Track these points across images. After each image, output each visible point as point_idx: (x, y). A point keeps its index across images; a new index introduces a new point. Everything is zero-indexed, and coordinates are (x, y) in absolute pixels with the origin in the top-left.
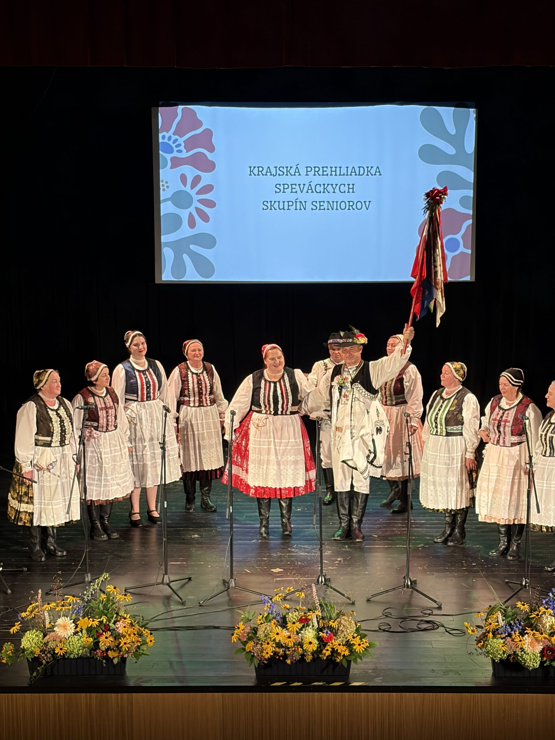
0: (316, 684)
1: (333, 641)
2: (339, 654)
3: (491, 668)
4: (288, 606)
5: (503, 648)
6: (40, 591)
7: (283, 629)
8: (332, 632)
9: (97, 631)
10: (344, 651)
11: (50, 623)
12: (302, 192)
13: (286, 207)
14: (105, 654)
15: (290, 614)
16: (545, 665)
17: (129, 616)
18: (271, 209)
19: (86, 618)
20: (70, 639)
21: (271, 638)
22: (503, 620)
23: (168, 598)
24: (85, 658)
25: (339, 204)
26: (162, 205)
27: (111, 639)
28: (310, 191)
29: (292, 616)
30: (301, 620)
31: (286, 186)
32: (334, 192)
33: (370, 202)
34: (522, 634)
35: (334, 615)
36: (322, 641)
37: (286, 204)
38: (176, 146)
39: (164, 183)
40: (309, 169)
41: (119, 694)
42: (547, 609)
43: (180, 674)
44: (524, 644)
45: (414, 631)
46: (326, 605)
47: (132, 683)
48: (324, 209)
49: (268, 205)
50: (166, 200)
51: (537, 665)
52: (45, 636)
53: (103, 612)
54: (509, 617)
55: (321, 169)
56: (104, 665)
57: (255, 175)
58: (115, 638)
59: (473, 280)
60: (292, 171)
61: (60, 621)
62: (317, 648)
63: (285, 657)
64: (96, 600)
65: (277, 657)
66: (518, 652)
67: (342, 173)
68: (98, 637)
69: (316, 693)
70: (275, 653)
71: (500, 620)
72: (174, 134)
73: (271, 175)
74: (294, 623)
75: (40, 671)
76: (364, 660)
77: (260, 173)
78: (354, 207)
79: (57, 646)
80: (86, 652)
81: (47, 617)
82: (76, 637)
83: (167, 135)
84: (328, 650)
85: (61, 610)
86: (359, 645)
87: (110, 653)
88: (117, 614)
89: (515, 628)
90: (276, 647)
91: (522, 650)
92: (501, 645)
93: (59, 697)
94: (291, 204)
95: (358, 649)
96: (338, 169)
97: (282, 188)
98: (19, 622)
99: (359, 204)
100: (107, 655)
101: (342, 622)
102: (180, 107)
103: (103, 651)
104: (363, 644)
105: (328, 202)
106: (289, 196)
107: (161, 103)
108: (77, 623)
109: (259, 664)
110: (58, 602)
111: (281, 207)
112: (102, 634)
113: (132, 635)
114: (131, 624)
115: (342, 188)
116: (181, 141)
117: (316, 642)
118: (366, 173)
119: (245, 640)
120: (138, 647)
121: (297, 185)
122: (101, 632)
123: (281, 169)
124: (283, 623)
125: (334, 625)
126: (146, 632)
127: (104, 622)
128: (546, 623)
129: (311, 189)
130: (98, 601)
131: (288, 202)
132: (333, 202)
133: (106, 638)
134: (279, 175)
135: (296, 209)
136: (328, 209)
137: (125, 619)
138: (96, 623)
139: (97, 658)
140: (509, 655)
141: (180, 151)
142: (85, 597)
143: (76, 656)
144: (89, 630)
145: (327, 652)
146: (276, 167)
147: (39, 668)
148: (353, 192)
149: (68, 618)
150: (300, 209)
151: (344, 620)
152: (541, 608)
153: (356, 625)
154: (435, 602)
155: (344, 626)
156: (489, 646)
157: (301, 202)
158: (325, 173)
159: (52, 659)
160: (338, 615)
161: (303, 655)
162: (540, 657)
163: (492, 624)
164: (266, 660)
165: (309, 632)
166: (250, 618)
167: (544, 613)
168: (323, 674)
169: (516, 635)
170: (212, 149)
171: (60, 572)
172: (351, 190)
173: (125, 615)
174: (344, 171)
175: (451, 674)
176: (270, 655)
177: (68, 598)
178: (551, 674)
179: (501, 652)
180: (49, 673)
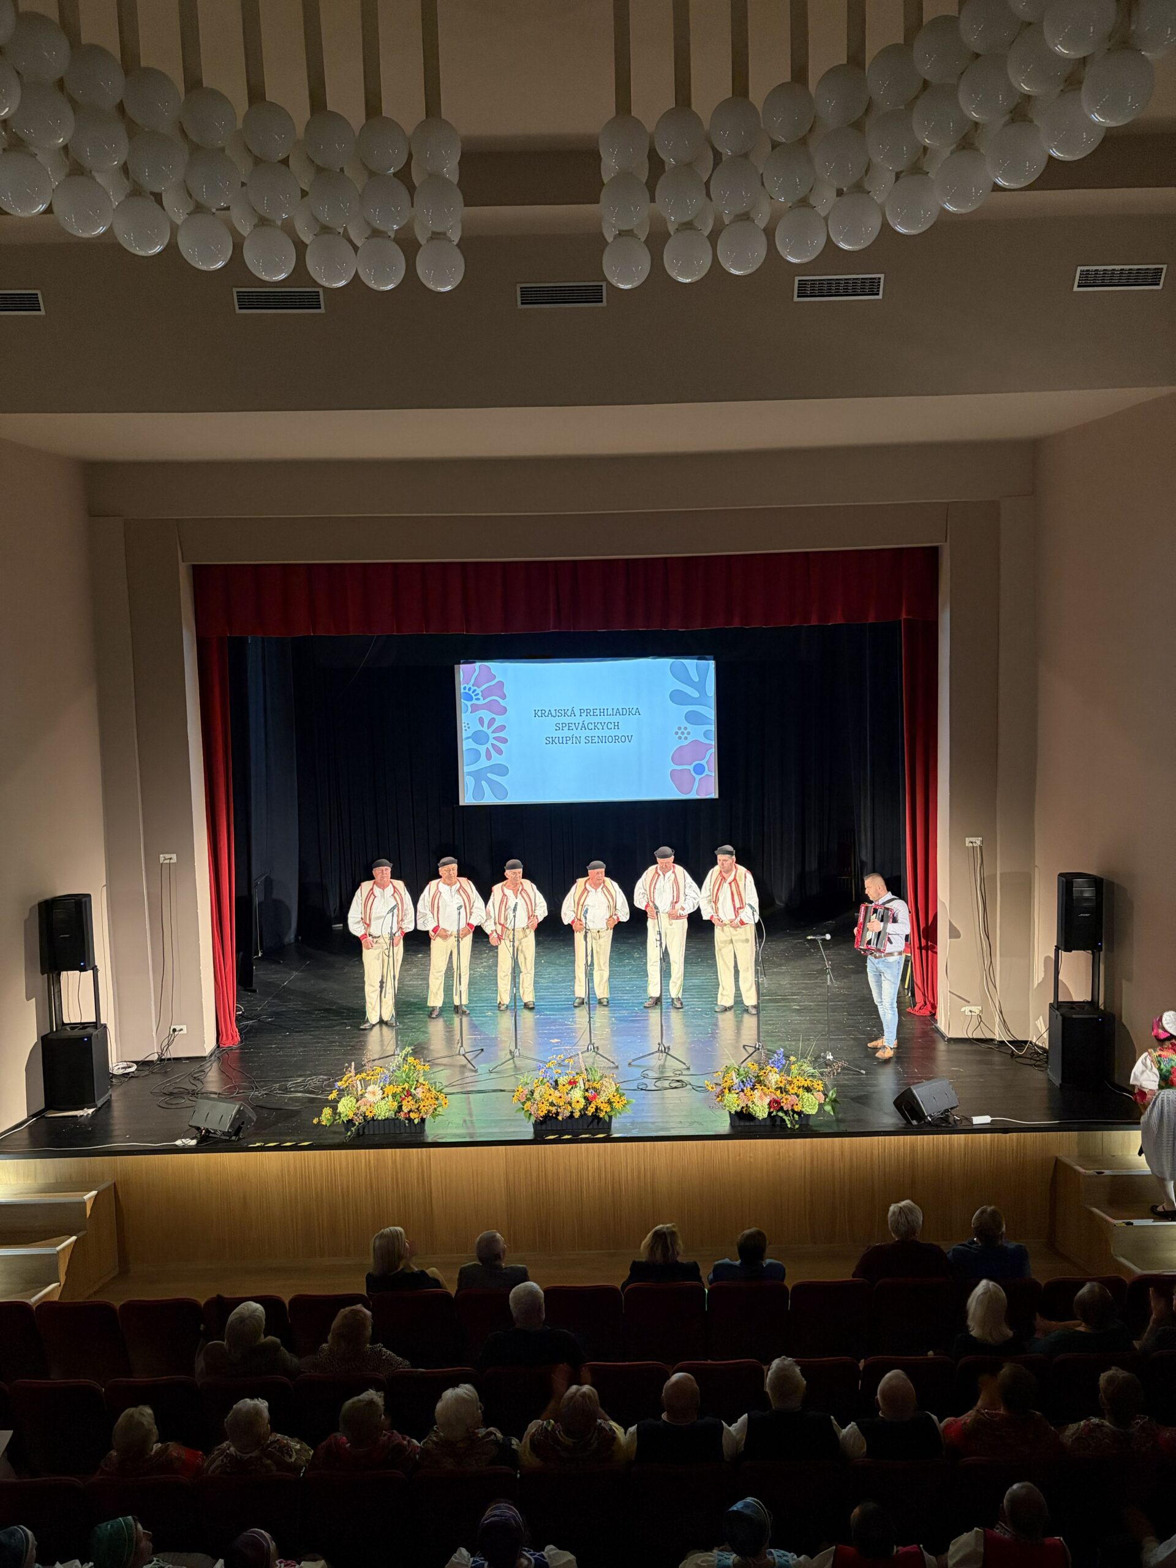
0: (583, 1136)
1: (597, 1099)
2: (602, 1110)
3: (729, 1119)
4: (560, 1071)
5: (737, 1102)
6: (353, 1063)
7: (555, 1090)
8: (596, 1092)
9: (400, 1097)
10: (606, 1108)
11: (361, 1090)
12: (577, 729)
13: (565, 742)
14: (408, 1116)
15: (561, 1078)
16: (772, 1115)
17: (427, 1082)
18: (552, 743)
19: (392, 1085)
20: (378, 1103)
21: (544, 1098)
22: (737, 1078)
23: (464, 1066)
24: (391, 1120)
25: (607, 738)
26: (464, 742)
27: (412, 1102)
28: (583, 728)
29: (561, 1081)
30: (570, 1083)
31: (564, 725)
32: (603, 729)
33: (632, 736)
34: (753, 1089)
35: (597, 1078)
36: (588, 1100)
37: (564, 739)
38: (475, 695)
39: (465, 725)
41: (420, 1149)
42: (772, 1068)
43: (471, 1131)
44: (754, 1098)
45: (666, 1089)
46: (591, 1069)
47: (430, 1140)
48: (595, 743)
49: (551, 741)
50: (467, 738)
51: (766, 1116)
52: (357, 1101)
53: (405, 1080)
54: (742, 1075)
55: (592, 711)
56: (407, 1124)
57: (539, 717)
58: (416, 1102)
59: (717, 796)
60: (569, 713)
61: (370, 1088)
62: (584, 1106)
63: (557, 1114)
64: (400, 1070)
65: (551, 1115)
66: (749, 1105)
67: (609, 714)
68: (401, 1102)
69: (583, 1144)
70: (549, 1111)
71: (734, 1078)
72: (473, 685)
73: (552, 716)
74: (564, 1085)
75: (353, 1131)
76: (622, 1115)
77: (543, 715)
78: (619, 740)
79: (367, 1109)
80: (392, 1114)
81: (359, 1086)
82: (383, 1101)
83: (467, 687)
84: (592, 1107)
85: (371, 1079)
86: (618, 1102)
87: (411, 1113)
88: (417, 1081)
89: (746, 1084)
90: (550, 1105)
91: (753, 1103)
92: (735, 1099)
93: (369, 1152)
94: (568, 739)
95: (616, 1105)
96: (605, 711)
97: (560, 726)
98: (337, 1090)
99: (623, 738)
100: (410, 1116)
101: (604, 1083)
102: (477, 663)
103: (406, 1114)
104: (621, 1101)
105: (598, 737)
106: (566, 733)
107: (462, 661)
108: (384, 1090)
109: (536, 1121)
110: (369, 1072)
111: (561, 742)
112: (404, 1099)
113: (430, 1099)
114: (429, 1089)
115: (610, 726)
116: (478, 691)
117: (583, 1102)
118: (628, 713)
119: (524, 1100)
120: (435, 1109)
122: (404, 1096)
123: (560, 711)
124: (555, 1086)
125: (598, 1086)
126: (442, 1096)
127: (407, 1089)
128: (771, 1079)
131: (566, 737)
132: (602, 737)
133: (408, 1102)
134: (558, 716)
135: (573, 743)
136: (598, 743)
137: (424, 1085)
138: (400, 1089)
139: (400, 1119)
140: (743, 1108)
142: (391, 1068)
143: (384, 1118)
144: (394, 1095)
145: (591, 1110)
146: (555, 710)
147: (352, 1129)
148: (618, 728)
149: (377, 1086)
150: (576, 743)
151: (605, 1081)
152: (768, 1067)
153: (616, 1086)
154: (685, 1064)
155: (606, 1087)
156: (725, 1100)
157: (576, 737)
158: (595, 714)
159: (363, 1121)
160: (601, 1077)
161: (572, 1113)
162: (768, 1108)
163: (728, 1081)
164: (541, 1117)
165: (577, 1093)
166: (528, 1082)
167: (771, 1071)
168: (591, 1127)
169: (747, 1090)
170: (504, 697)
172: (616, 727)
173: (424, 1083)
174: (610, 712)
175: (695, 1125)
176: (545, 1113)
177: (376, 1069)
178: (778, 1123)
179: (736, 1105)
180: (361, 1132)
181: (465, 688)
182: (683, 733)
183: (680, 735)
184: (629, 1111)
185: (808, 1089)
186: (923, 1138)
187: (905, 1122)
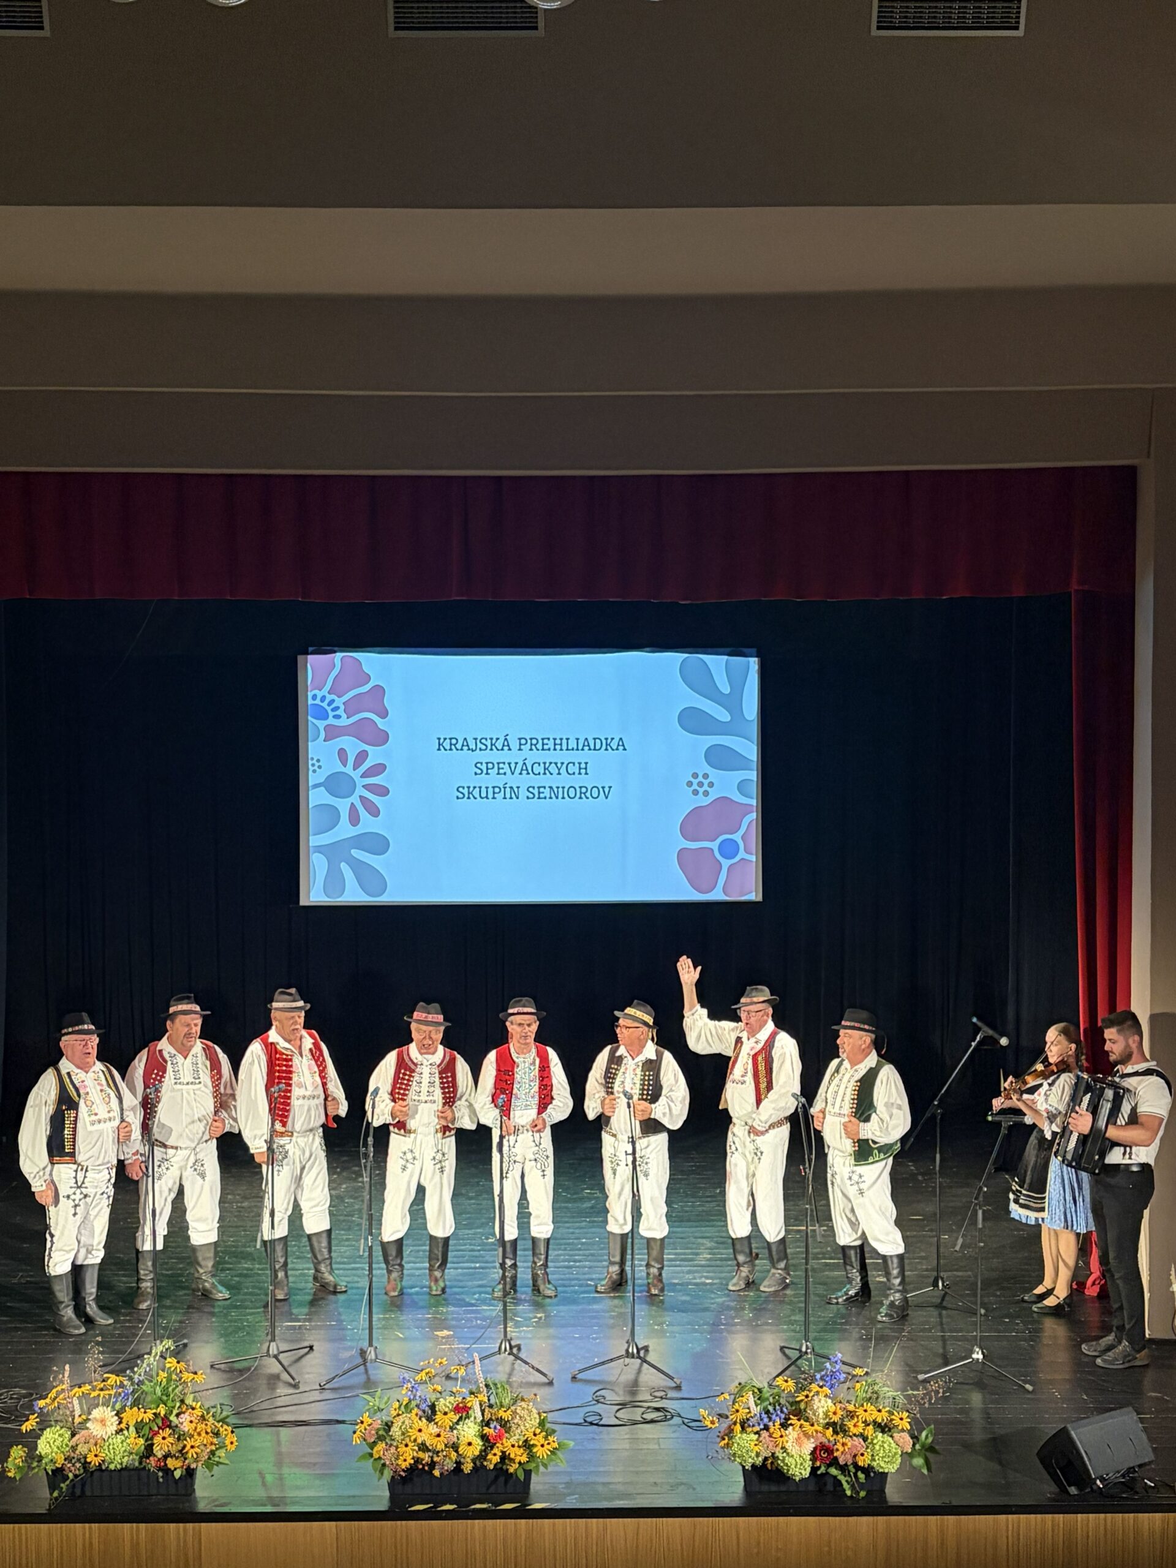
0: (478, 1506)
1: (504, 1440)
2: (513, 1460)
3: (742, 1479)
4: (439, 1388)
5: (756, 1448)
6: (67, 1367)
7: (430, 1422)
8: (503, 1426)
9: (150, 1429)
10: (519, 1455)
11: (80, 1416)
12: (513, 774)
13: (490, 795)
14: (162, 1464)
15: (441, 1400)
16: (819, 1472)
17: (199, 1404)
18: (469, 798)
19: (135, 1409)
20: (110, 1440)
21: (410, 1436)
22: (757, 1405)
23: (277, 1377)
24: (133, 1470)
25: (566, 790)
26: (311, 794)
27: (172, 1440)
28: (524, 772)
29: (445, 1404)
30: (457, 1409)
31: (490, 766)
32: (559, 774)
33: (610, 787)
34: (784, 1425)
35: (506, 1402)
36: (490, 1442)
37: (490, 790)
38: (333, 710)
39: (314, 762)
40: (523, 741)
41: (181, 1525)
42: (821, 1387)
43: (275, 1494)
44: (787, 1442)
45: (635, 1423)
46: (495, 1385)
47: (202, 1507)
48: (545, 798)
49: (466, 793)
50: (316, 786)
51: (806, 1473)
52: (73, 1435)
53: (161, 1399)
54: (768, 1399)
55: (540, 742)
56: (161, 1480)
57: (446, 750)
58: (178, 1439)
59: (760, 898)
60: (499, 745)
61: (96, 1413)
62: (481, 1451)
63: (432, 1465)
64: (151, 1381)
65: (421, 1467)
66: (777, 1454)
67: (570, 748)
68: (152, 1439)
69: (477, 1521)
70: (417, 1461)
71: (753, 1405)
72: (329, 693)
73: (469, 749)
74: (445, 1414)
75: (64, 1490)
76: (550, 1469)
77: (453, 747)
78: (588, 794)
79: (90, 1451)
80: (133, 1460)
81: (78, 1407)
82: (118, 1436)
83: (319, 694)
84: (495, 1455)
85: (99, 1395)
86: (542, 1446)
87: (169, 1459)
88: (182, 1401)
89: (774, 1417)
90: (419, 1449)
91: (785, 1450)
92: (753, 1444)
93: (90, 1528)
94: (497, 790)
95: (539, 1451)
96: (564, 741)
97: (484, 767)
98: (36, 1415)
99: (595, 790)
100: (166, 1465)
101: (518, 1411)
102: (338, 654)
103: (159, 1460)
104: (549, 1444)
105: (551, 788)
106: (493, 779)
107: (311, 649)
108: (122, 1416)
109: (393, 1477)
110: (95, 1384)
111: (484, 795)
112: (158, 1433)
113: (203, 1434)
114: (203, 1416)
115: (571, 769)
116: (339, 702)
117: (478, 1444)
118: (604, 747)
119: (373, 1440)
120: (213, 1453)
121: (507, 765)
122: (156, 1429)
123: (483, 741)
124: (431, 1413)
125: (505, 1415)
126: (225, 1430)
127: (162, 1415)
128: (818, 1408)
129: (527, 770)
130: (155, 1381)
131: (494, 787)
132: (558, 788)
133: (164, 1438)
134: (481, 750)
135: (505, 798)
136: (551, 798)
137: (193, 1409)
138: (150, 1415)
139: (149, 1470)
140: (766, 1459)
141: (338, 717)
142: (136, 1376)
143: (119, 1467)
144: (139, 1426)
145: (493, 1459)
146: (476, 739)
147: (62, 1485)
148: (586, 774)
149: (109, 1408)
150: (511, 798)
151: (519, 1408)
152: (813, 1385)
153: (540, 1416)
154: (672, 1378)
155: (520, 1417)
156: (736, 1445)
157: (511, 788)
158: (546, 747)
159: (82, 1471)
160: (515, 1401)
161: (459, 1463)
162: (811, 1460)
163: (741, 1411)
164: (403, 1470)
165: (469, 1427)
166: (382, 1407)
167: (817, 1393)
168: (492, 1489)
169: (775, 1427)
170: (384, 714)
171: (99, 1339)
172: (583, 771)
173: (194, 1404)
174: (572, 744)
175: (679, 1489)
176: (410, 1464)
177: (108, 1378)
178: (830, 1487)
179: (753, 1455)
180: (78, 1492)
181: (314, 697)
182: (701, 784)
183: (695, 786)
184: (562, 1463)
185: (884, 1428)
186: (1088, 1519)
187: (1057, 1490)
